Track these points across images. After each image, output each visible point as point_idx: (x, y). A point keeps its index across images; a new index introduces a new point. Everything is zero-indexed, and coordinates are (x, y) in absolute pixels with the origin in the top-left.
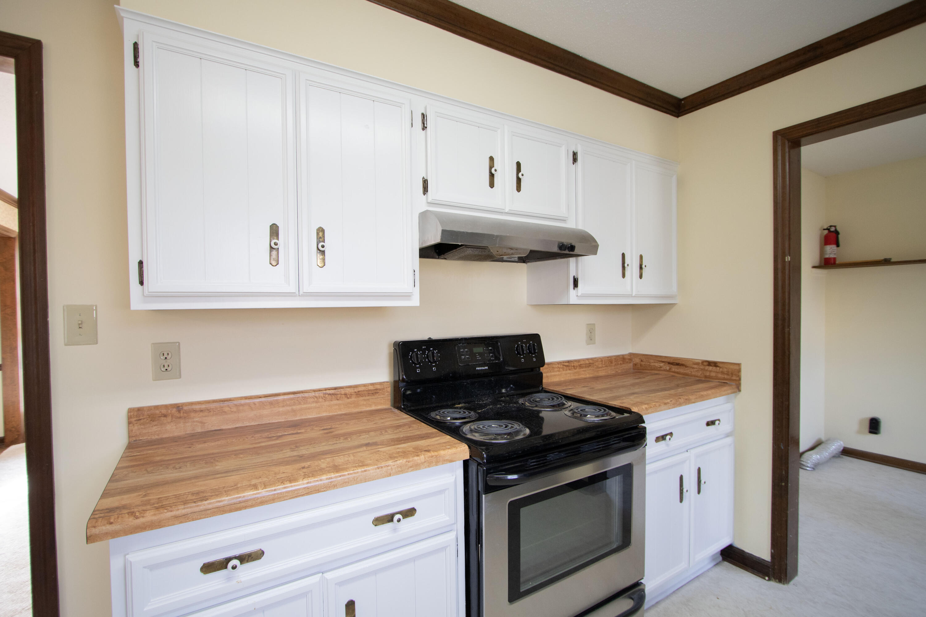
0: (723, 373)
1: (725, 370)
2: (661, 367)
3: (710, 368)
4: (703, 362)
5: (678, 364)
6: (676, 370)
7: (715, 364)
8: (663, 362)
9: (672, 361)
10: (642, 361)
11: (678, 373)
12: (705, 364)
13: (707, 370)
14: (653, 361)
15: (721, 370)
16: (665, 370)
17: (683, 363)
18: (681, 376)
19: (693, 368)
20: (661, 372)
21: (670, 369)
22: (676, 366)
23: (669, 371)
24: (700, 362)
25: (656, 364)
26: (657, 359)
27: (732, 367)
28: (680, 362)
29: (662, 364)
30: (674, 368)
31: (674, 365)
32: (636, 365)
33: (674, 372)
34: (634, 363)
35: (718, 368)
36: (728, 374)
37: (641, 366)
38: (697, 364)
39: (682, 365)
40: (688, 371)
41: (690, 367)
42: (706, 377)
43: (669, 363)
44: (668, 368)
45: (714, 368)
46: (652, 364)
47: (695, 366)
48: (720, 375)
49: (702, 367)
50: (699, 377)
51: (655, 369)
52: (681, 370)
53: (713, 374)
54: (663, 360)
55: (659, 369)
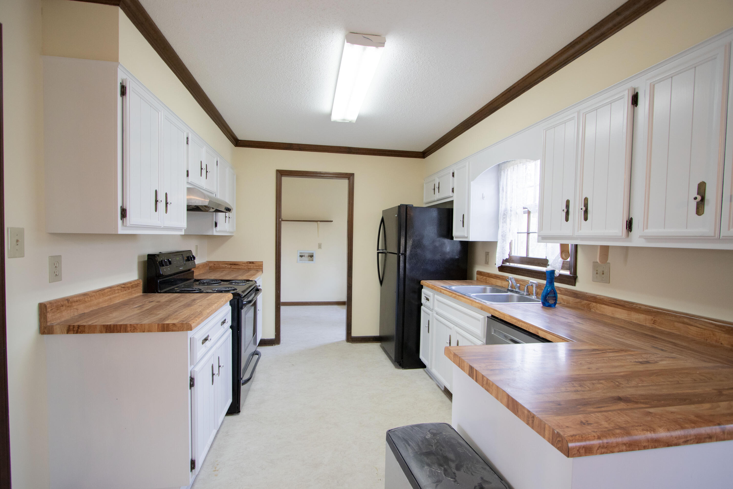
0: (256, 266)
1: (257, 265)
2: (226, 267)
3: (251, 264)
4: (247, 262)
5: (235, 264)
6: (234, 267)
7: (253, 263)
8: (227, 264)
9: (232, 263)
10: (214, 265)
11: (235, 269)
12: (248, 263)
13: (249, 266)
14: (221, 264)
15: (255, 265)
16: (228, 268)
17: (238, 263)
18: (237, 270)
19: (243, 265)
20: (226, 269)
21: (231, 267)
22: (234, 265)
23: (230, 268)
24: (246, 262)
25: (223, 266)
26: (223, 263)
27: (260, 263)
28: (236, 263)
29: (226, 265)
30: (233, 267)
31: (233, 265)
32: (211, 267)
33: (233, 268)
34: (210, 266)
35: (254, 264)
36: (258, 266)
37: (214, 267)
38: (245, 263)
39: (237, 264)
40: (240, 267)
41: (241, 265)
42: (249, 269)
43: (230, 264)
44: (230, 267)
45: (252, 264)
46: (221, 266)
47: (244, 264)
48: (255, 267)
49: (247, 265)
50: (246, 269)
51: (223, 268)
52: (237, 267)
53: (252, 267)
54: (227, 263)
55: (225, 268)
